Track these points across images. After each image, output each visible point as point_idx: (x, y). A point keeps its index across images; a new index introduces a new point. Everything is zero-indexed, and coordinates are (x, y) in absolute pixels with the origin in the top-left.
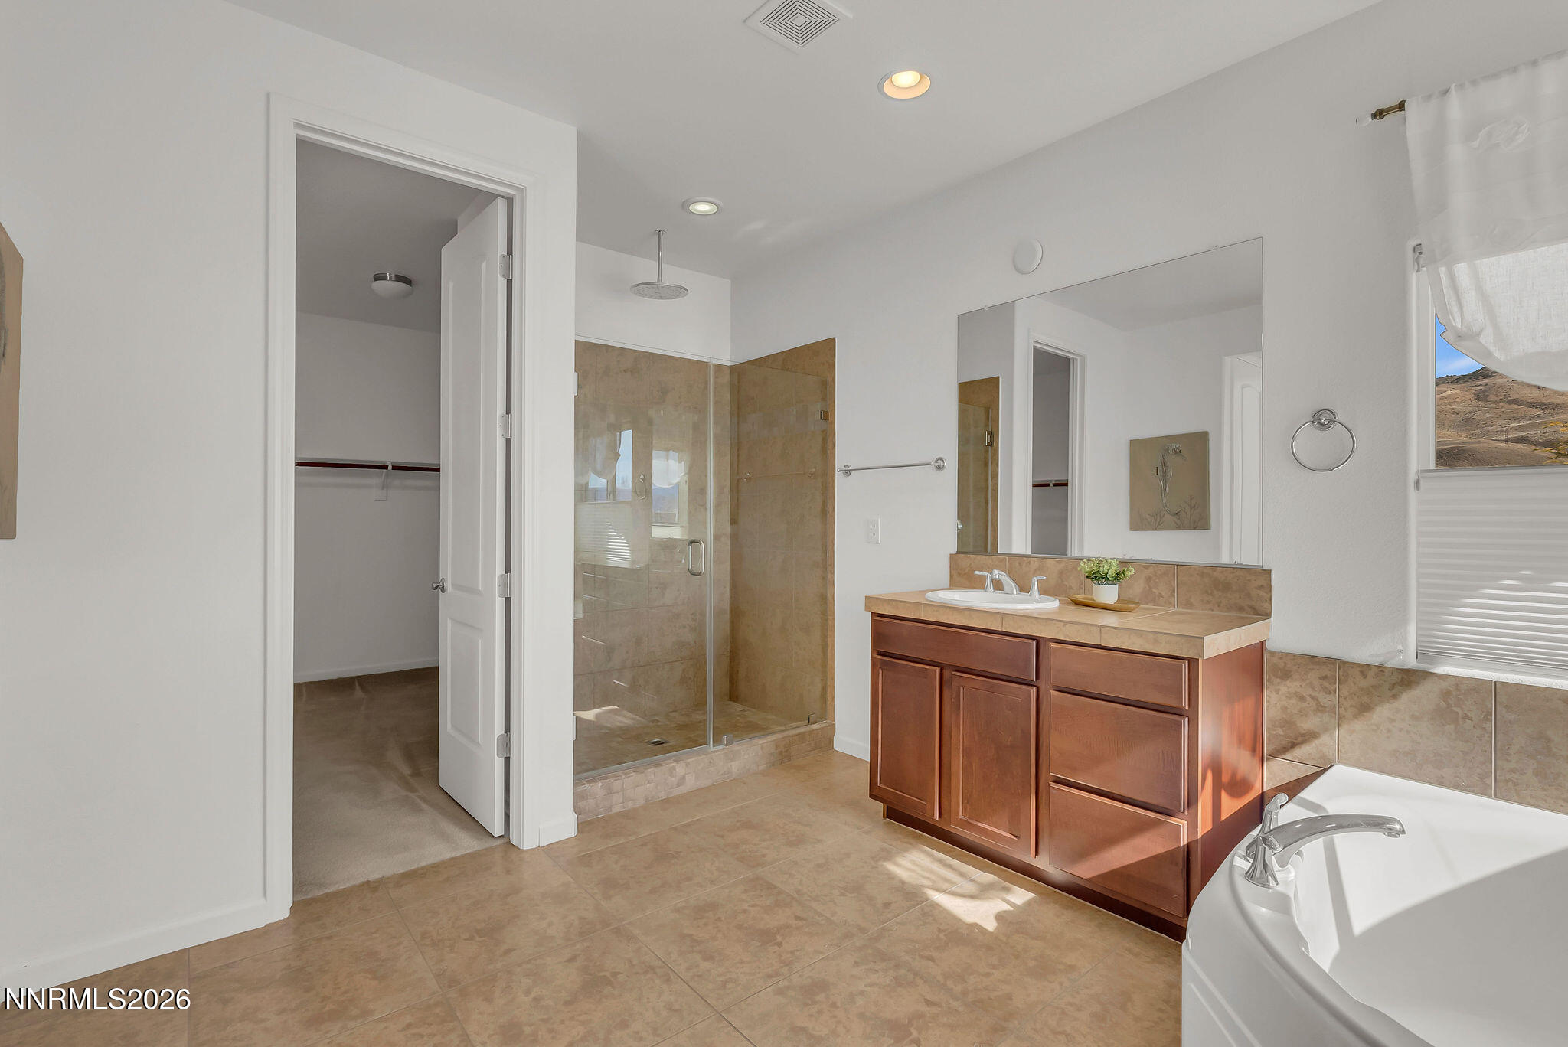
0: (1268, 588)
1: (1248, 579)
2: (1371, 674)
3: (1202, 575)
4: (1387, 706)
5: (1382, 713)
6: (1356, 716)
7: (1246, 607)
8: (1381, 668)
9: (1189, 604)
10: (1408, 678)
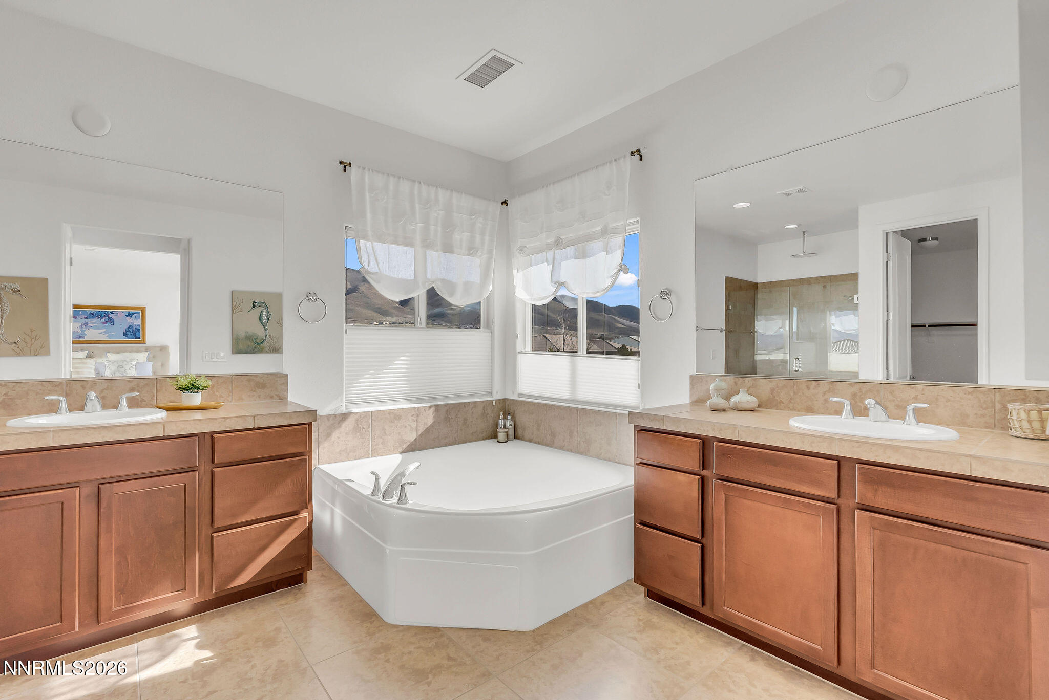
0: (286, 384)
1: (276, 380)
2: (331, 418)
3: (249, 380)
4: (337, 431)
5: (335, 435)
6: (325, 440)
7: (275, 396)
8: (335, 415)
9: (241, 399)
10: (345, 416)
